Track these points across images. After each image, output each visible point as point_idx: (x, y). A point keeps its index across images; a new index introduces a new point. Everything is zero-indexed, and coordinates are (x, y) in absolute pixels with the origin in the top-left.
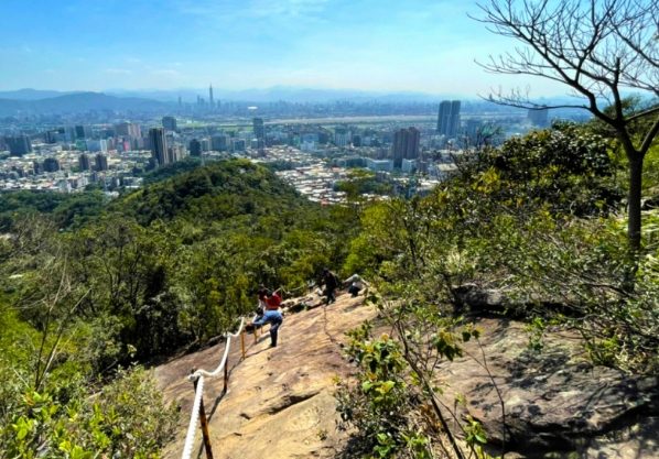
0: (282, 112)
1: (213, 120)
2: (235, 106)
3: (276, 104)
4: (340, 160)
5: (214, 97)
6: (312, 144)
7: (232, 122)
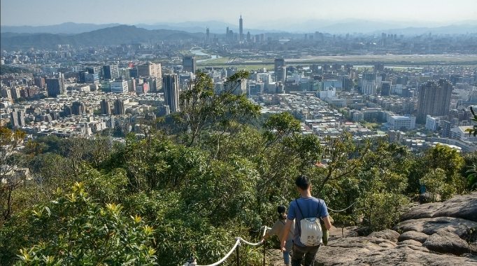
0: (315, 46)
1: (239, 56)
2: (265, 38)
3: (311, 36)
4: (357, 113)
5: (244, 27)
6: (334, 92)
7: (257, 58)
